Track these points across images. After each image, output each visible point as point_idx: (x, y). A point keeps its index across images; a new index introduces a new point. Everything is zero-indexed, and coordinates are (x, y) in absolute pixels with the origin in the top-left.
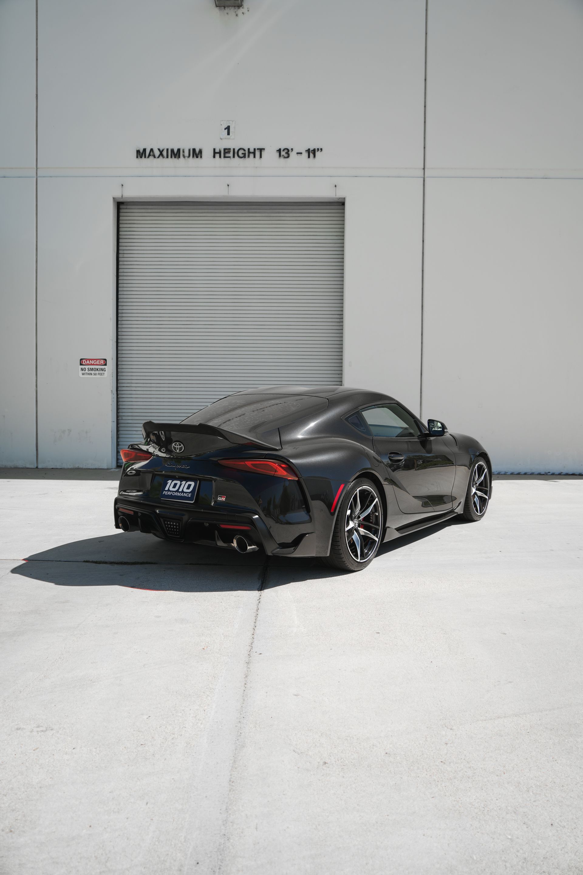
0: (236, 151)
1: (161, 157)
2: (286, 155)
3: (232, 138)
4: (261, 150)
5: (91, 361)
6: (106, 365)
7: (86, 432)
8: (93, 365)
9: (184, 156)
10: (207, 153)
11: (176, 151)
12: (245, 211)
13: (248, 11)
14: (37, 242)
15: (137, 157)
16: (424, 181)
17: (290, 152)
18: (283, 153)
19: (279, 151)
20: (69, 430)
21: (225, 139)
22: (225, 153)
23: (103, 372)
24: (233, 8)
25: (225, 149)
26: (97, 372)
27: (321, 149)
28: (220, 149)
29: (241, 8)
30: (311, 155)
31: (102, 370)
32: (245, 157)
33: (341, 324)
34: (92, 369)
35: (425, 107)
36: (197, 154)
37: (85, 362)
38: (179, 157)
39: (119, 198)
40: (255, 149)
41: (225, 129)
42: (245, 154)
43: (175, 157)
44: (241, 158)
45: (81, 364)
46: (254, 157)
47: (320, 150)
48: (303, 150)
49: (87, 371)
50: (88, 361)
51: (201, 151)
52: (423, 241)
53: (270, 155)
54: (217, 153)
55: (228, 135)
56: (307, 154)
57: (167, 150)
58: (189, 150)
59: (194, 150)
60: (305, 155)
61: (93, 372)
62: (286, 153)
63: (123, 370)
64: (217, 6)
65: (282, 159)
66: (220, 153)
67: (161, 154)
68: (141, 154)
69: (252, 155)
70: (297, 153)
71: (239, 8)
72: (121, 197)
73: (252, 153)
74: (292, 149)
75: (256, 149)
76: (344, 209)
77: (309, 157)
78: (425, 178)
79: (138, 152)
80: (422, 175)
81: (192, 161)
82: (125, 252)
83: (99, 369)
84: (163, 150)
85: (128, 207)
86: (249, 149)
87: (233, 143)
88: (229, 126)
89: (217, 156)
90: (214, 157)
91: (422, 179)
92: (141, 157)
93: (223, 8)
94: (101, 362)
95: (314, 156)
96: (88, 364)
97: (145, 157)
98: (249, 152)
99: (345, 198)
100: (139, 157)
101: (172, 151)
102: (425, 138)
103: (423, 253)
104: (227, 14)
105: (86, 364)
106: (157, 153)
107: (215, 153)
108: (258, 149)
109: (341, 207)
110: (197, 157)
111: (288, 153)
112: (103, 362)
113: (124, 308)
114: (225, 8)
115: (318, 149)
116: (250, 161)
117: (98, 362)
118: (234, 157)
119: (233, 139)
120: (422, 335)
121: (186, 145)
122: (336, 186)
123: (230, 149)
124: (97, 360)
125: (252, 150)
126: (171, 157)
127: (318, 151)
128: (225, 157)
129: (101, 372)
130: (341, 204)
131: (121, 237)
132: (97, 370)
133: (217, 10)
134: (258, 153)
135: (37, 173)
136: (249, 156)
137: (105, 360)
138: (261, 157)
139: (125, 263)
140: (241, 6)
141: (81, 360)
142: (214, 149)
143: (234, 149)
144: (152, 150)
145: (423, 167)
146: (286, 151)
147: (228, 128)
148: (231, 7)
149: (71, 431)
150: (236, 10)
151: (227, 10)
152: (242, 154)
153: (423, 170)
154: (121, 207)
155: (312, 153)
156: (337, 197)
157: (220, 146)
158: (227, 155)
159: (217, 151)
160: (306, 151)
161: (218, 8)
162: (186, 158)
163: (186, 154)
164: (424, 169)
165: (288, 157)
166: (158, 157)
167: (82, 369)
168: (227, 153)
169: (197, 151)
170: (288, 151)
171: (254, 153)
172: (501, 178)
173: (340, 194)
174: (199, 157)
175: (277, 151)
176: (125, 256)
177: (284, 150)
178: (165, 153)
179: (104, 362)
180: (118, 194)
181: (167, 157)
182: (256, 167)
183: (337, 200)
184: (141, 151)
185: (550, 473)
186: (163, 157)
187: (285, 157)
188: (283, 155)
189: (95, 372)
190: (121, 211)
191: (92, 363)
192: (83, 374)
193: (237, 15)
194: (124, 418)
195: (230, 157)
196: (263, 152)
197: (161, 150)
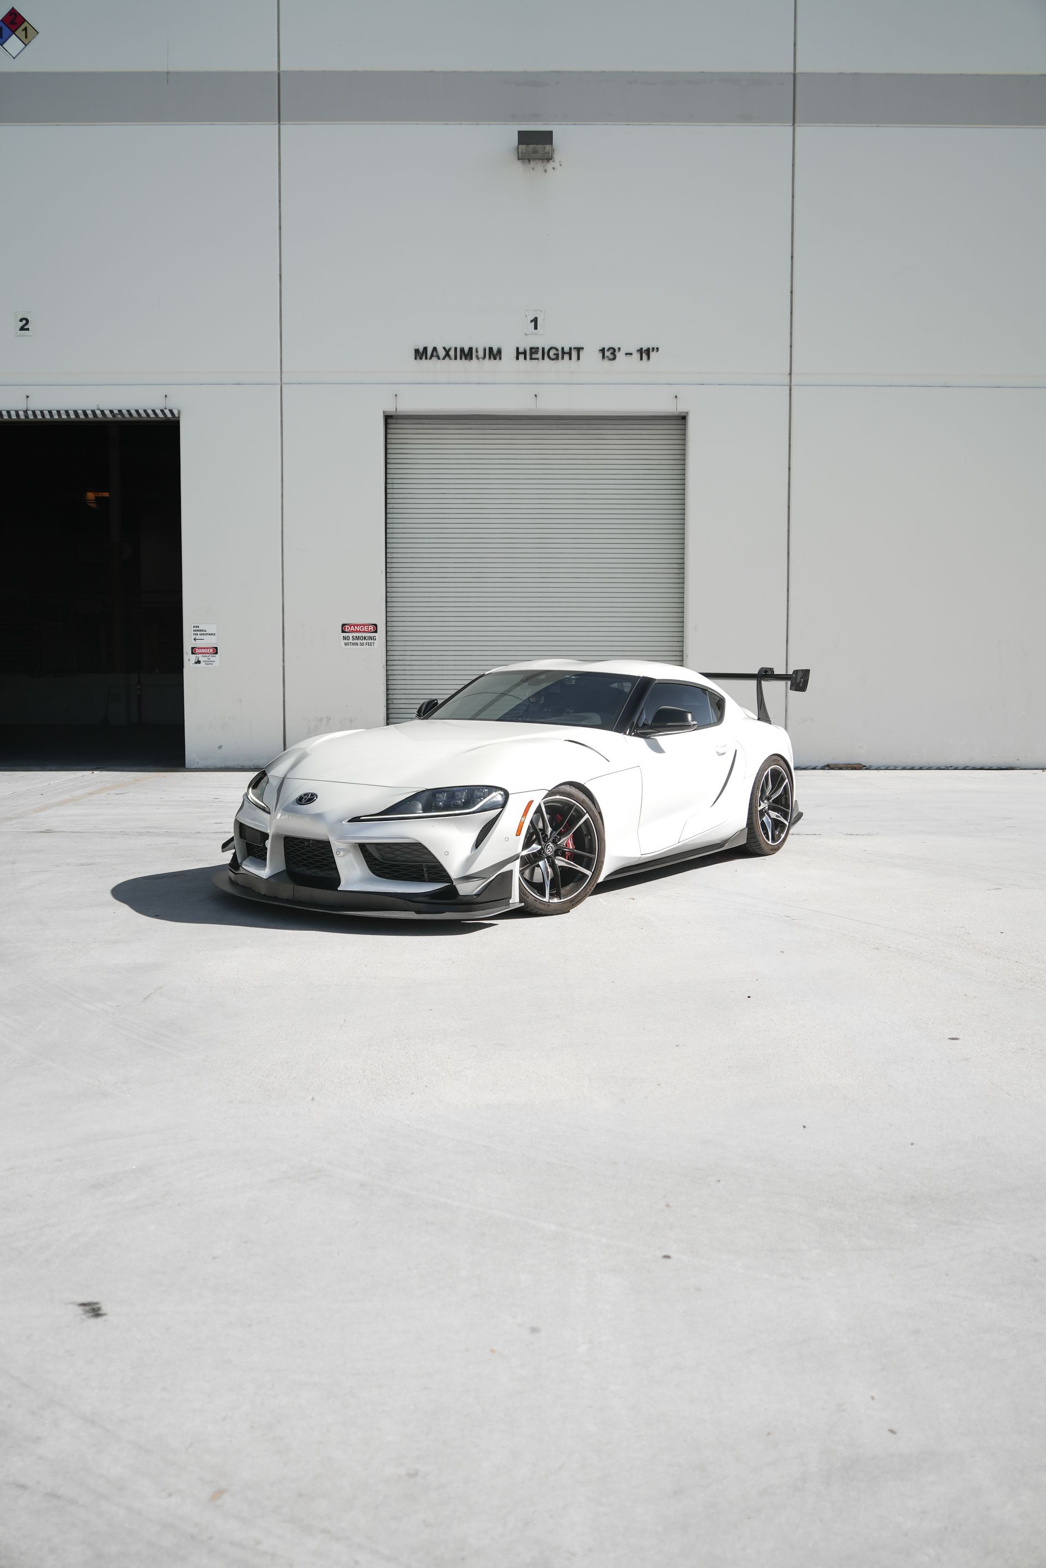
0: (546, 351)
1: (447, 358)
2: (611, 357)
3: (539, 333)
4: (579, 350)
5: (356, 627)
6: (376, 632)
7: (351, 721)
8: (360, 632)
9: (477, 357)
10: (509, 353)
11: (466, 350)
12: (555, 427)
13: (561, 165)
14: (282, 469)
15: (416, 359)
16: (790, 390)
17: (617, 353)
18: (607, 354)
19: (603, 350)
20: (327, 717)
21: (532, 334)
22: (531, 353)
23: (373, 641)
24: (541, 161)
25: (531, 349)
26: (365, 641)
27: (658, 349)
28: (524, 348)
29: (551, 161)
30: (645, 356)
31: (371, 638)
32: (558, 359)
33: (681, 576)
34: (358, 638)
35: (792, 292)
36: (494, 354)
37: (348, 628)
38: (472, 359)
39: (392, 412)
40: (570, 349)
41: (531, 321)
42: (557, 355)
43: (466, 359)
44: (553, 359)
45: (343, 632)
46: (570, 359)
47: (655, 350)
48: (634, 351)
49: (351, 641)
50: (352, 627)
51: (499, 351)
52: (789, 468)
53: (591, 356)
54: (522, 353)
55: (535, 329)
56: (639, 355)
57: (456, 349)
58: (485, 350)
59: (491, 349)
60: (636, 356)
61: (359, 642)
62: (611, 354)
63: (393, 638)
64: (519, 159)
65: (606, 359)
66: (525, 353)
67: (447, 354)
68: (420, 354)
69: (566, 357)
70: (626, 354)
71: (548, 162)
72: (394, 410)
73: (568, 353)
74: (619, 349)
75: (572, 348)
76: (685, 424)
77: (641, 359)
78: (792, 387)
79: (417, 351)
80: (787, 382)
81: (489, 364)
82: (395, 481)
83: (367, 638)
84: (450, 349)
85: (399, 421)
86: (563, 348)
87: (542, 340)
88: (537, 318)
89: (521, 357)
90: (517, 358)
91: (788, 387)
92: (421, 359)
93: (527, 161)
94: (370, 629)
95: (649, 358)
96: (352, 632)
97: (426, 358)
98: (563, 353)
99: (687, 412)
100: (418, 358)
101: (462, 350)
102: (791, 334)
103: (789, 484)
104: (533, 169)
105: (350, 631)
106: (442, 353)
107: (518, 353)
108: (574, 348)
109: (681, 422)
110: (495, 359)
111: (613, 353)
112: (372, 629)
113: (395, 555)
114: (529, 161)
115: (653, 349)
116: (564, 364)
117: (365, 628)
118: (543, 358)
119: (540, 335)
120: (788, 590)
121: (480, 343)
122: (676, 397)
123: (538, 348)
124: (364, 625)
125: (567, 350)
126: (461, 359)
127: (653, 351)
128: (531, 359)
129: (371, 641)
130: (683, 418)
131: (389, 461)
132: (365, 638)
133: (519, 164)
134: (574, 354)
135: (281, 379)
136: (563, 358)
137: (376, 625)
138: (578, 358)
139: (395, 496)
140: (551, 159)
141: (343, 625)
142: (518, 349)
143: (543, 349)
144: (435, 349)
145: (789, 372)
146: (611, 351)
147: (535, 321)
148: (538, 160)
149: (330, 719)
150: (544, 164)
151: (533, 164)
152: (554, 354)
153: (789, 377)
154: (389, 421)
155: (645, 353)
156: (678, 411)
157: (525, 345)
158: (534, 356)
159: (521, 350)
160: (637, 351)
161: (521, 161)
162: (480, 359)
163: (481, 354)
164: (790, 374)
165: (614, 358)
166: (444, 359)
167: (344, 638)
168: (534, 353)
169: (495, 350)
170: (613, 351)
171: (570, 354)
172: (890, 386)
173: (681, 408)
174: (498, 358)
175: (600, 351)
176: (395, 486)
177: (609, 349)
178: (452, 353)
179: (374, 629)
180: (390, 408)
181: (456, 358)
182: (573, 372)
183: (677, 414)
184: (421, 350)
185: (953, 768)
186: (450, 358)
187: (610, 359)
188: (607, 357)
189: (362, 641)
190: (389, 426)
191: (358, 630)
192: (346, 644)
193: (545, 171)
194: (395, 701)
195: (538, 359)
196: (581, 352)
197: (447, 348)
